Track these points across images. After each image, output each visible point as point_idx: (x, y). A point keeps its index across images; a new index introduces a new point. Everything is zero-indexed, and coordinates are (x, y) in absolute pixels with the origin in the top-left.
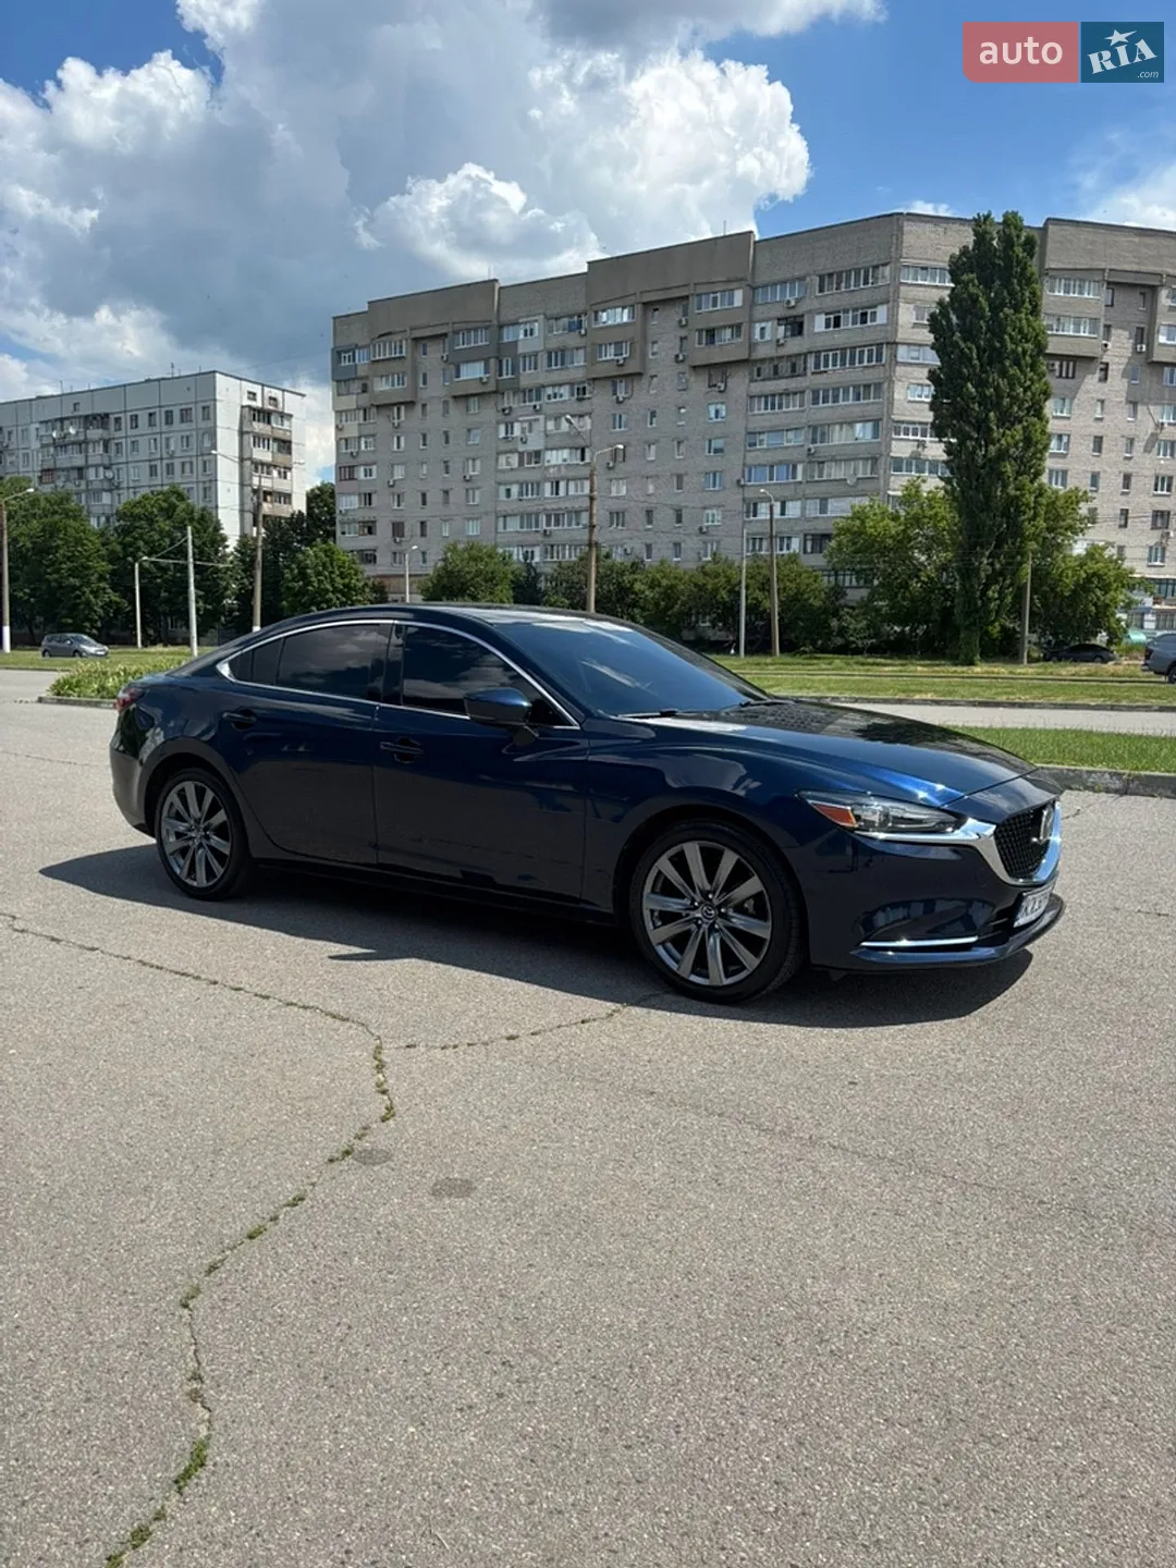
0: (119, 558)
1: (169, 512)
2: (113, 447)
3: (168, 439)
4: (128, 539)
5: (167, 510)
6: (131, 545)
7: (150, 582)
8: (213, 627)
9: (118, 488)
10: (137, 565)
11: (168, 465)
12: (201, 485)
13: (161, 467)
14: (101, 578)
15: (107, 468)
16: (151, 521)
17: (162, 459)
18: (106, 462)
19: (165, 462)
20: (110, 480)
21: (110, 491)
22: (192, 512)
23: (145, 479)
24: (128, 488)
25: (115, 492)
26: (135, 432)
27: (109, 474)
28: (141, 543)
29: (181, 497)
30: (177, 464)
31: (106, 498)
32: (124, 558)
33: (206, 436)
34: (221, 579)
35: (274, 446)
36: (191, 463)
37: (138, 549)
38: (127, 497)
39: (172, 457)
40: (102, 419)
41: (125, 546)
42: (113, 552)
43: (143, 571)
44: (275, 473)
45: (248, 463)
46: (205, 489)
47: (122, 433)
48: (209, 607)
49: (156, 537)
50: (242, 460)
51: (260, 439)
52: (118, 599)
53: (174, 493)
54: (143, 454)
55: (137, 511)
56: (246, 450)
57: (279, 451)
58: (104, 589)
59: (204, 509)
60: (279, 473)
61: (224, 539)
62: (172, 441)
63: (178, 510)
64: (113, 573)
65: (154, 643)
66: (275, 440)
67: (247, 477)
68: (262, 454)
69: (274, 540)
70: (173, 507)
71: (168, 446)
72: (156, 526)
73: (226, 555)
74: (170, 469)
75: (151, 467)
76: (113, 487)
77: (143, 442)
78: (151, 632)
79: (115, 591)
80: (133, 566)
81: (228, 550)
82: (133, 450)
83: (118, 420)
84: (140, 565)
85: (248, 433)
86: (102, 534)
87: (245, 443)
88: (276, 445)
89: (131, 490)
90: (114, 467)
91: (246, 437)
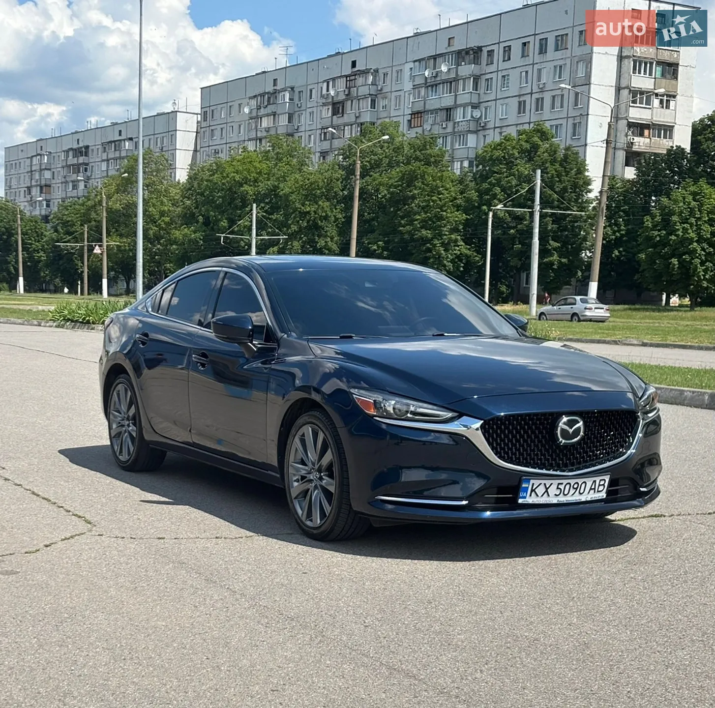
0: (474, 207)
1: (530, 153)
2: (482, 84)
3: (539, 71)
4: (485, 185)
5: (529, 152)
6: (487, 191)
7: (504, 233)
8: (569, 284)
9: (484, 128)
10: (491, 214)
11: (538, 99)
12: (571, 121)
13: (530, 102)
14: (455, 230)
15: (475, 107)
16: (510, 164)
17: (531, 94)
18: (475, 100)
19: (535, 96)
20: (477, 120)
21: (476, 132)
22: (555, 152)
23: (513, 118)
24: (495, 128)
25: (481, 133)
26: (508, 65)
27: (477, 114)
28: (498, 190)
29: (544, 135)
30: (547, 97)
31: (472, 140)
32: (479, 207)
33: (581, 65)
34: (580, 228)
35: (657, 71)
36: (562, 96)
37: (495, 196)
38: (493, 137)
39: (542, 91)
40: (474, 54)
41: (481, 193)
42: (468, 200)
43: (498, 222)
44: (656, 102)
45: (625, 93)
46: (575, 125)
47: (493, 68)
48: (563, 260)
49: (514, 182)
50: (618, 89)
51: (640, 64)
52: (468, 252)
53: (538, 131)
54: (513, 90)
55: (497, 153)
56: (625, 76)
57: (663, 75)
58: (456, 241)
59: (567, 149)
60: (661, 102)
61: (588, 182)
62: (544, 73)
63: (542, 150)
64: (467, 223)
65: (505, 301)
66: (659, 63)
67: (623, 107)
68: (642, 82)
69: (647, 182)
70: (535, 147)
71: (539, 80)
72: (514, 170)
73: (589, 202)
74: (539, 103)
75: (520, 103)
76: (480, 127)
77: (514, 75)
78: (504, 288)
79: (466, 244)
80: (487, 214)
81: (591, 195)
82: (503, 86)
83: (490, 53)
84: (494, 216)
85: (628, 57)
86: (461, 181)
87: (624, 69)
88: (659, 69)
89: (498, 130)
90: (483, 105)
91: (626, 61)
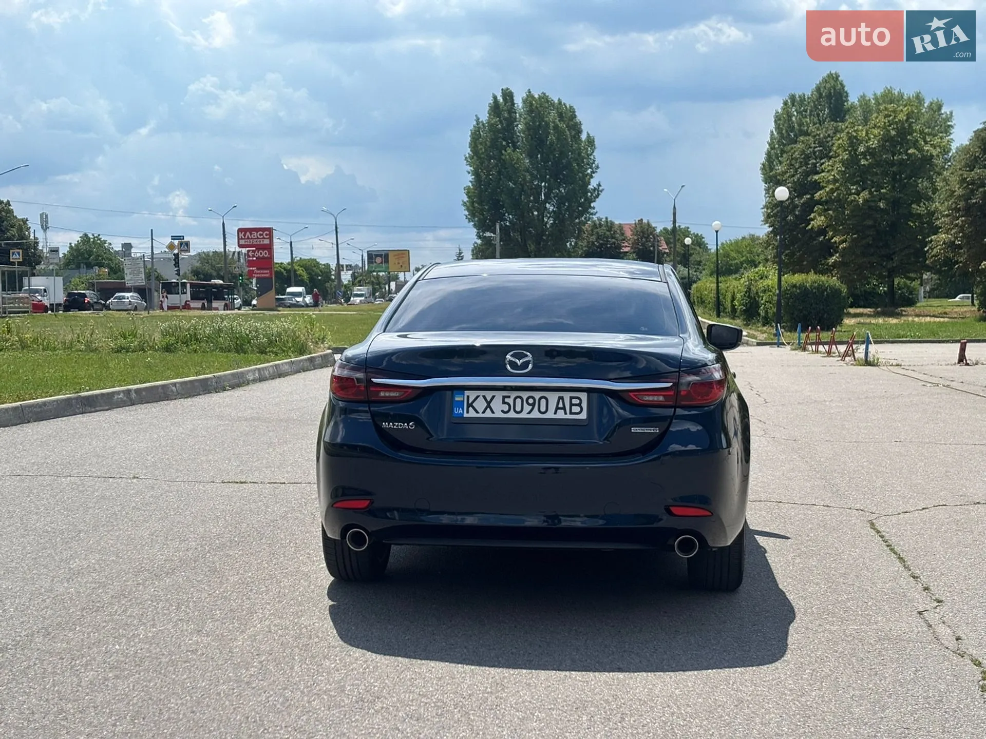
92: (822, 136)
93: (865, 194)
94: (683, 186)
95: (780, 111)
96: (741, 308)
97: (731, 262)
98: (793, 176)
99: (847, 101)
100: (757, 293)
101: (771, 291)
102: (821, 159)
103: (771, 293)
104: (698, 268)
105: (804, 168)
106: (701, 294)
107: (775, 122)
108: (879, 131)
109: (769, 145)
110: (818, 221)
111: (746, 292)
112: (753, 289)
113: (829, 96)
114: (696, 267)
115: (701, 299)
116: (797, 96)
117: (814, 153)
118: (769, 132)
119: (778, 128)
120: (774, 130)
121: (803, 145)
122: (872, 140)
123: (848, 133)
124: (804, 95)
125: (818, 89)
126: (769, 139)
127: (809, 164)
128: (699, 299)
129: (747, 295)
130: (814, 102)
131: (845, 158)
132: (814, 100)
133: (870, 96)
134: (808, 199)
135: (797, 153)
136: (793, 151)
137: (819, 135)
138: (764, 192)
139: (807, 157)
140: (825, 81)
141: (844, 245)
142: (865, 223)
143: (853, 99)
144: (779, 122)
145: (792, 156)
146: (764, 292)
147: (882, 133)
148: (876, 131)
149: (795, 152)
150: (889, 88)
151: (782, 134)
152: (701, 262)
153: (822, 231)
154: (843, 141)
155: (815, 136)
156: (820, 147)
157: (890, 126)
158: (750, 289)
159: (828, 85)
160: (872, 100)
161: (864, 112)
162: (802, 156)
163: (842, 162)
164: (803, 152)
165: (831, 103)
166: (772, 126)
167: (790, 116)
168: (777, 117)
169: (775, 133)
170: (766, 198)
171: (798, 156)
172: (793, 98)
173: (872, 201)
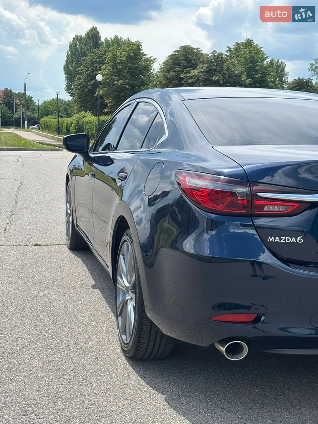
92: (99, 54)
93: (121, 81)
94: (29, 74)
95: (71, 42)
96: (75, 131)
97: (49, 110)
98: (87, 71)
99: (100, 40)
100: (83, 124)
101: (91, 123)
102: (99, 64)
103: (91, 124)
104: (34, 112)
105: (92, 68)
106: (47, 124)
107: (70, 47)
108: (126, 53)
109: (67, 57)
110: (100, 92)
111: (77, 124)
112: (80, 122)
113: (92, 37)
114: (33, 111)
115: (47, 126)
116: (79, 36)
117: (96, 61)
118: (67, 51)
119: (71, 50)
120: (69, 51)
121: (91, 57)
122: (123, 57)
123: (113, 53)
124: (82, 36)
125: (88, 34)
126: (67, 55)
127: (94, 66)
128: (46, 126)
129: (77, 125)
130: (86, 39)
131: (112, 64)
132: (86, 38)
133: (109, 38)
134: (94, 82)
135: (88, 61)
136: (86, 60)
137: (98, 53)
138: (65, 79)
139: (93, 63)
140: (91, 30)
141: (111, 104)
142: (121, 94)
143: (103, 39)
144: (71, 47)
145: (86, 62)
146: (87, 123)
147: (127, 54)
148: (124, 53)
149: (87, 60)
150: (116, 35)
151: (73, 53)
152: (35, 109)
153: (101, 97)
154: (110, 56)
155: (96, 54)
156: (98, 58)
157: (130, 51)
158: (79, 122)
159: (92, 32)
160: (110, 41)
161: (107, 45)
162: (91, 62)
163: (111, 66)
164: (91, 60)
165: (93, 41)
166: (68, 49)
167: (76, 45)
168: (70, 45)
169: (69, 52)
170: (66, 81)
171: (89, 62)
172: (77, 36)
173: (124, 84)
